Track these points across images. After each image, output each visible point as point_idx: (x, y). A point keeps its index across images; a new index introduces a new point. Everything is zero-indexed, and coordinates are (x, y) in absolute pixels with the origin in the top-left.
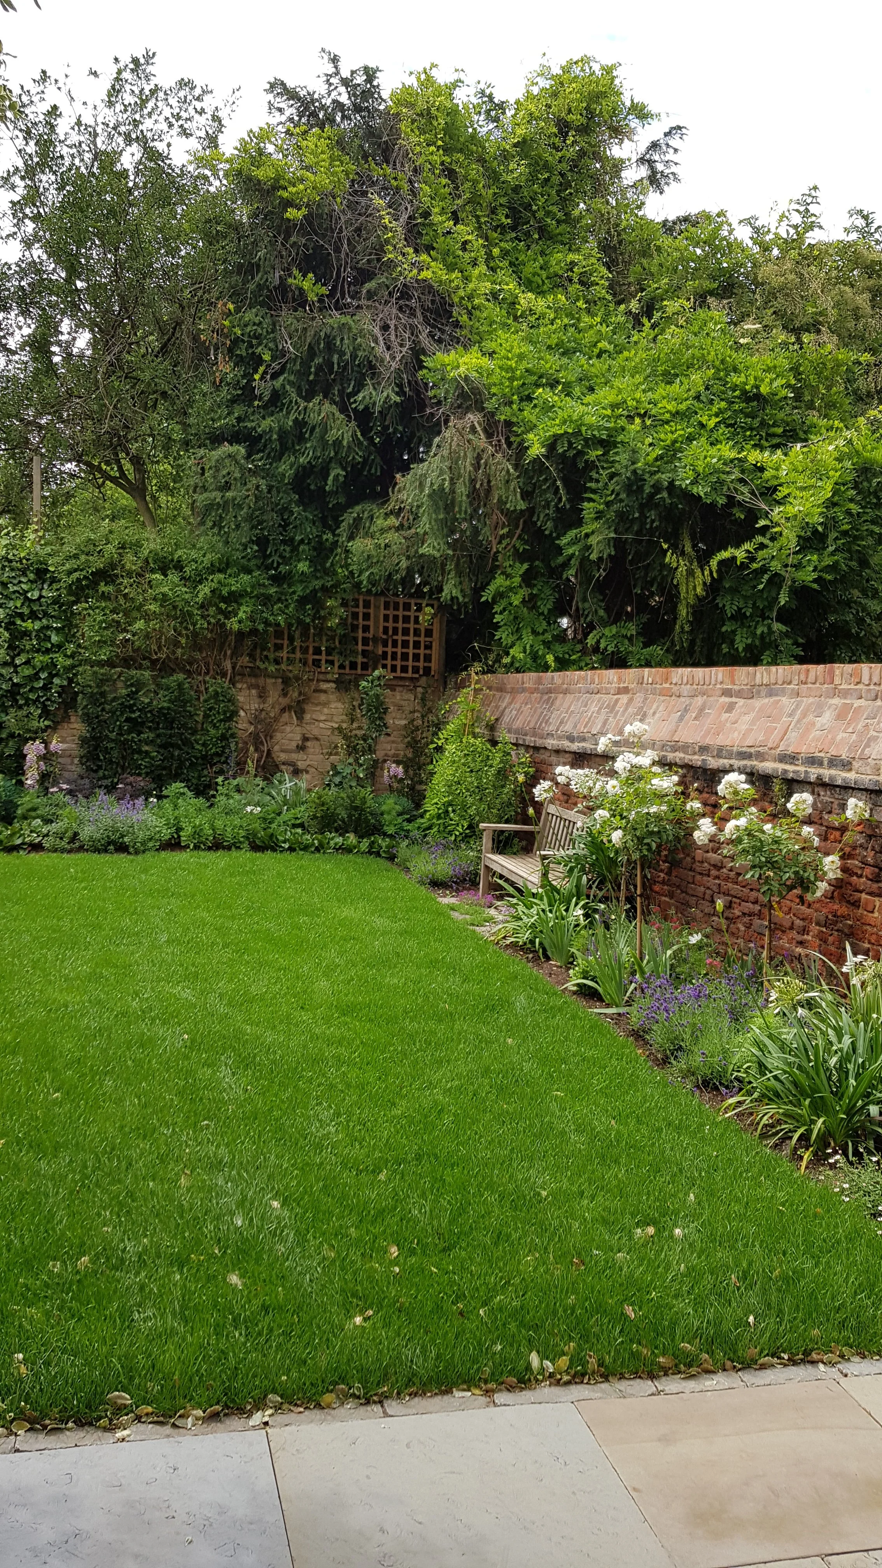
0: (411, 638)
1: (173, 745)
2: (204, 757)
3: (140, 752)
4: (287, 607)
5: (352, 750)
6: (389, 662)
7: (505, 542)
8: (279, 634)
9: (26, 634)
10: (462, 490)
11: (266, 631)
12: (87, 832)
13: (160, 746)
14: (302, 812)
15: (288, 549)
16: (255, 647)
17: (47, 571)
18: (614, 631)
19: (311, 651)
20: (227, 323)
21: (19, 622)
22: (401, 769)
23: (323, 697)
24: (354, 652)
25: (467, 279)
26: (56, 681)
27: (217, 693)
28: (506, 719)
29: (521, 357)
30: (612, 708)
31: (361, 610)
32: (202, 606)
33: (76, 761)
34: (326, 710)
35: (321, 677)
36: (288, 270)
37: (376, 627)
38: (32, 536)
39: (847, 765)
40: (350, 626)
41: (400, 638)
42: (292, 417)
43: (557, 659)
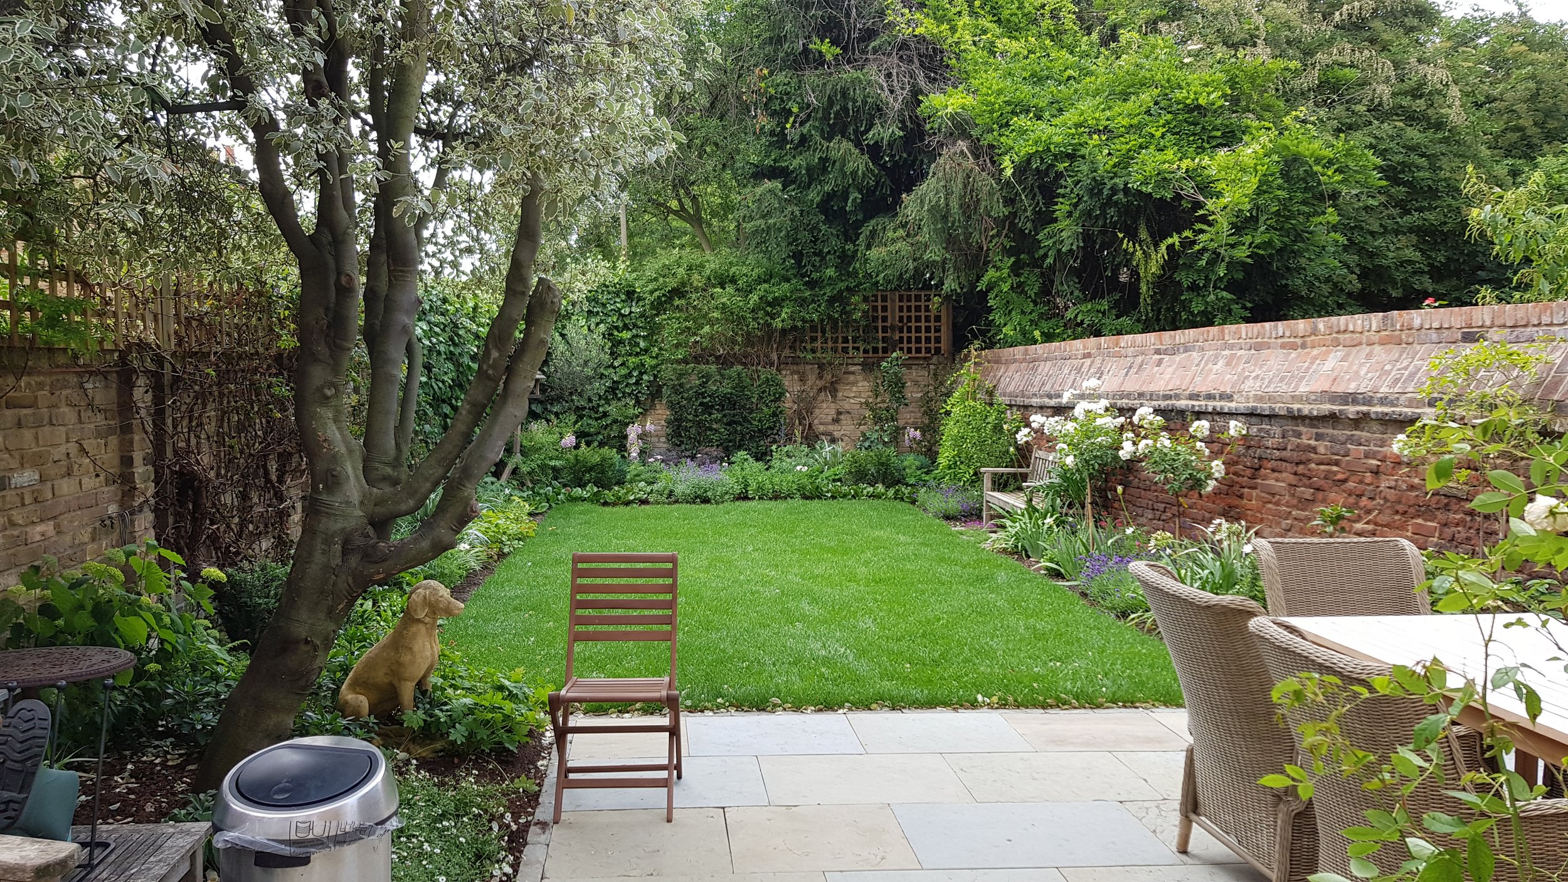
0: (923, 324)
1: (735, 422)
2: (760, 431)
3: (711, 429)
4: (819, 306)
5: (878, 419)
6: (905, 345)
7: (994, 241)
8: (813, 328)
9: (621, 342)
10: (954, 204)
11: (803, 327)
12: (679, 489)
13: (726, 424)
14: (840, 470)
15: (818, 259)
16: (795, 341)
17: (634, 291)
18: (1089, 307)
19: (840, 340)
20: (763, 85)
21: (616, 333)
22: (918, 432)
23: (852, 378)
24: (876, 339)
25: (953, 29)
26: (645, 377)
27: (768, 380)
28: (1002, 386)
29: (1000, 92)
30: (1079, 370)
31: (879, 304)
32: (753, 311)
33: (663, 439)
34: (854, 389)
35: (850, 361)
36: (810, 37)
37: (893, 318)
38: (623, 266)
39: (1230, 398)
40: (871, 318)
41: (913, 324)
42: (817, 156)
43: (1043, 334)
